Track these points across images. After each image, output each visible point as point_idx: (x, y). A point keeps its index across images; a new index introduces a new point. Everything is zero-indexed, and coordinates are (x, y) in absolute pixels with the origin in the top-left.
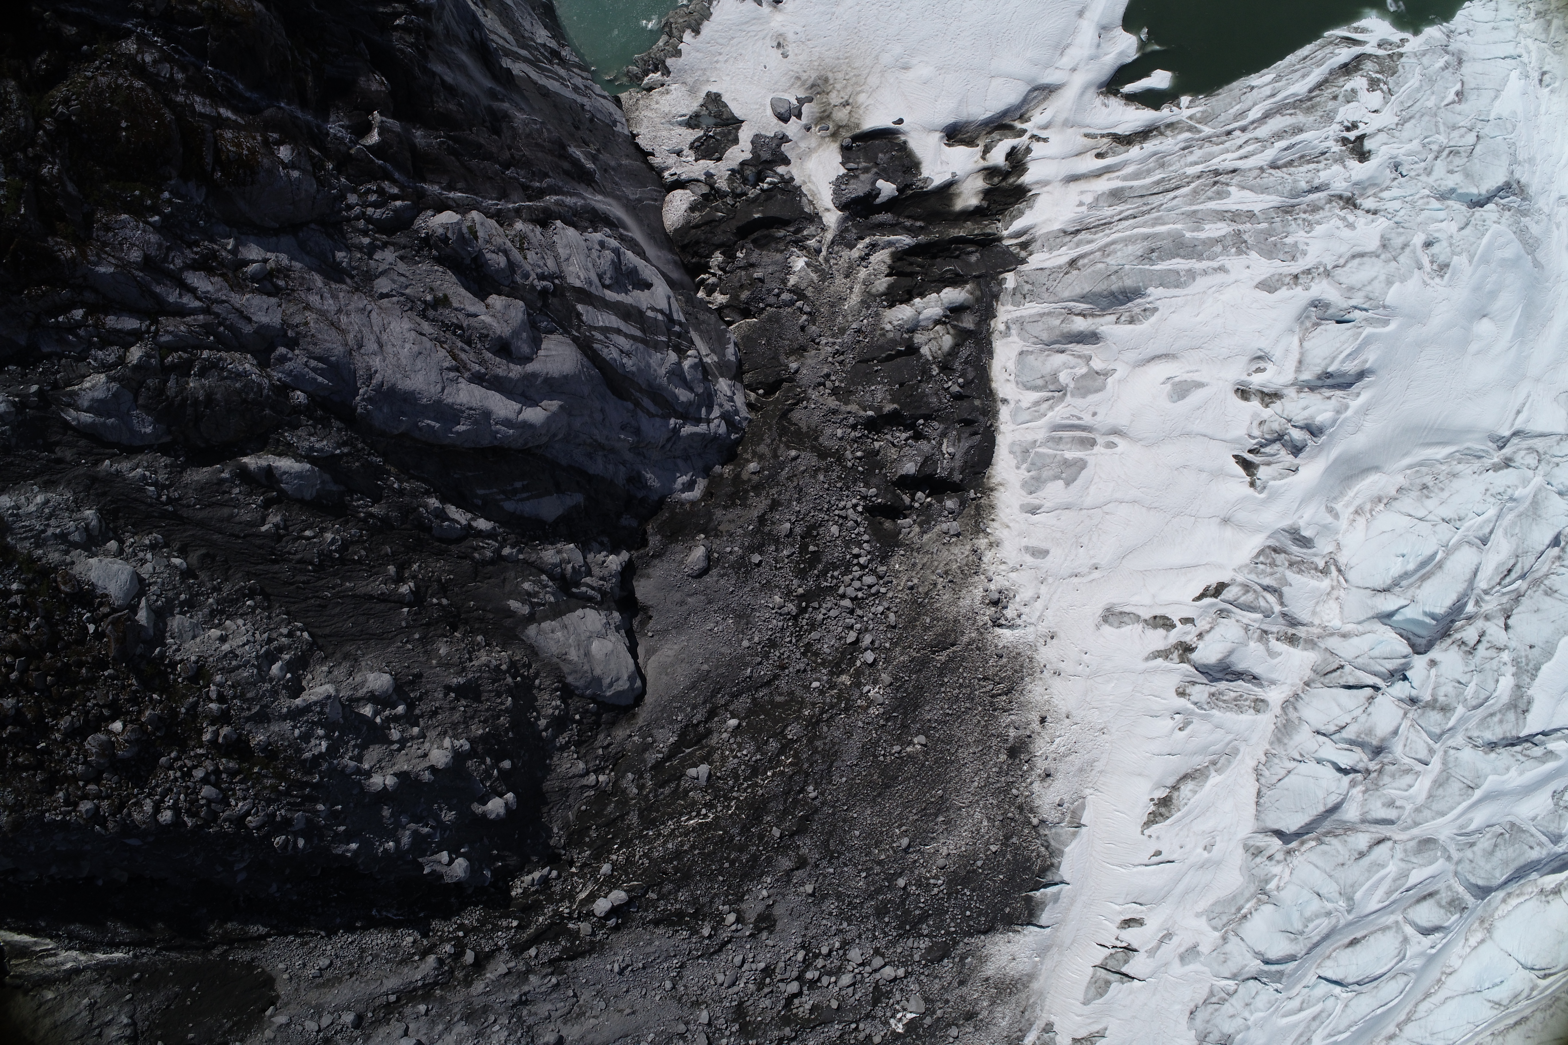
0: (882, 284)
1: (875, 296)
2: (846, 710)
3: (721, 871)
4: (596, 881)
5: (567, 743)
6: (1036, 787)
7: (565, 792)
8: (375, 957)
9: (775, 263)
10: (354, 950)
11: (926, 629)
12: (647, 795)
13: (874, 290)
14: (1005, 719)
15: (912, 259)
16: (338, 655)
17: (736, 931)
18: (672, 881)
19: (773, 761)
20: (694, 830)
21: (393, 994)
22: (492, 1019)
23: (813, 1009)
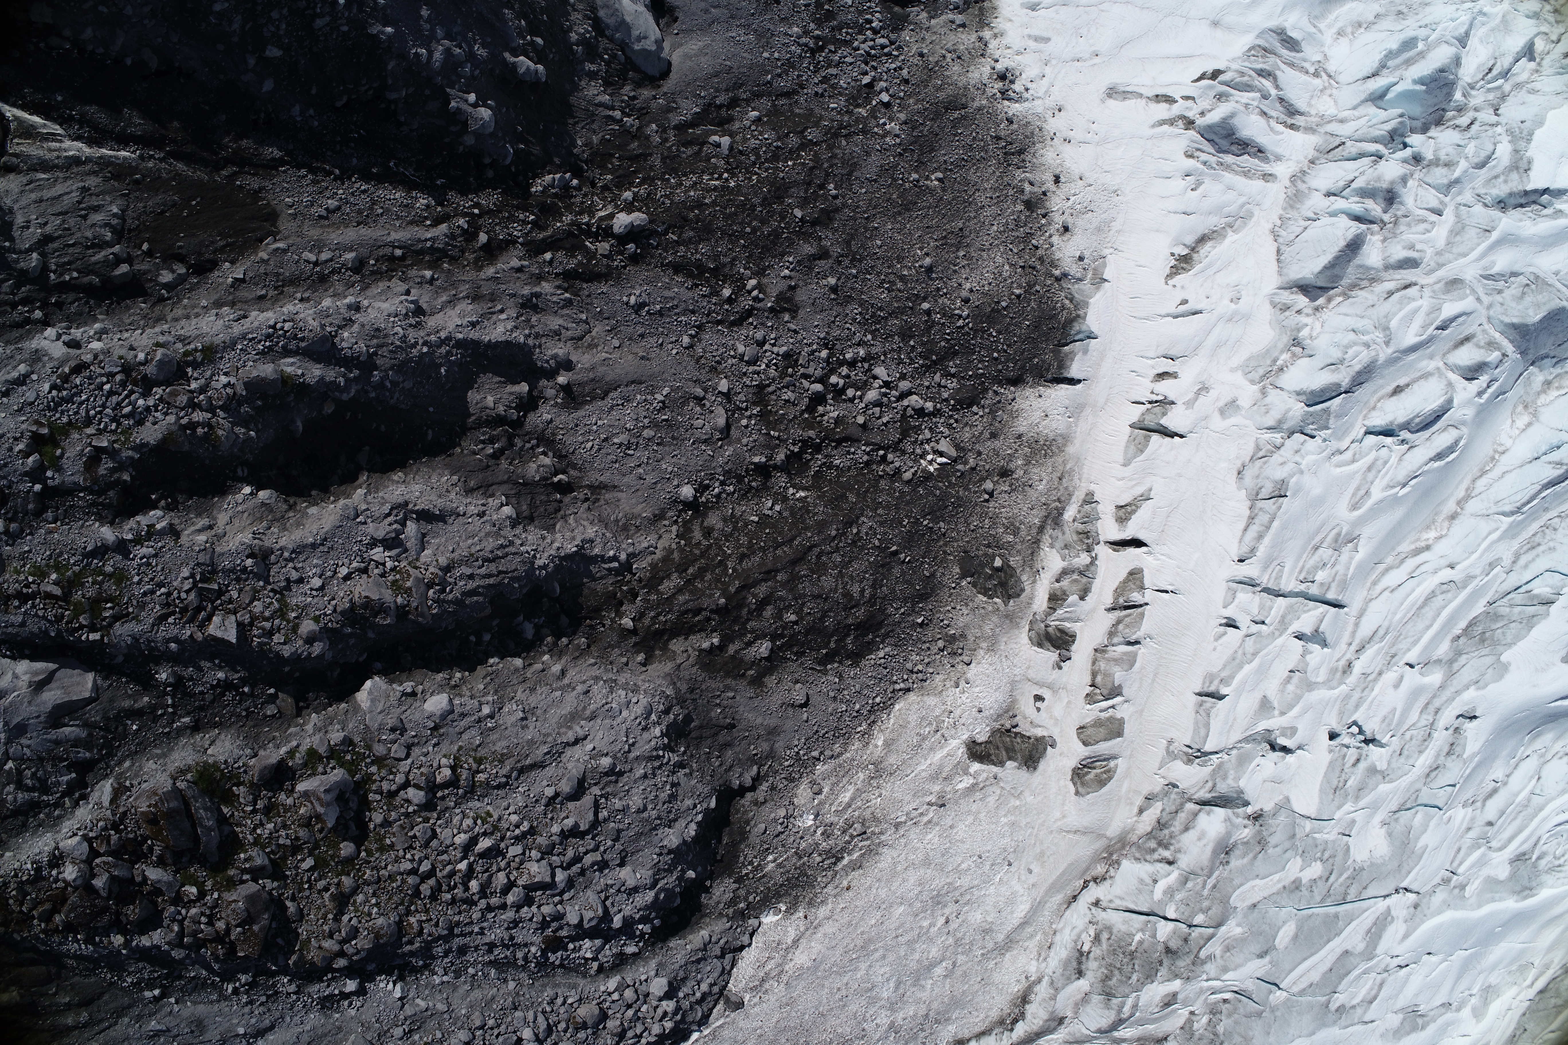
2: (864, 132)
3: (742, 235)
4: (616, 205)
5: (596, 73)
6: (1055, 239)
7: (591, 115)
8: (386, 211)
10: (365, 199)
11: (939, 89)
12: (670, 147)
14: (1019, 174)
17: (756, 299)
18: (693, 229)
19: (793, 153)
20: (716, 188)
21: (399, 247)
22: (499, 307)
23: (838, 421)
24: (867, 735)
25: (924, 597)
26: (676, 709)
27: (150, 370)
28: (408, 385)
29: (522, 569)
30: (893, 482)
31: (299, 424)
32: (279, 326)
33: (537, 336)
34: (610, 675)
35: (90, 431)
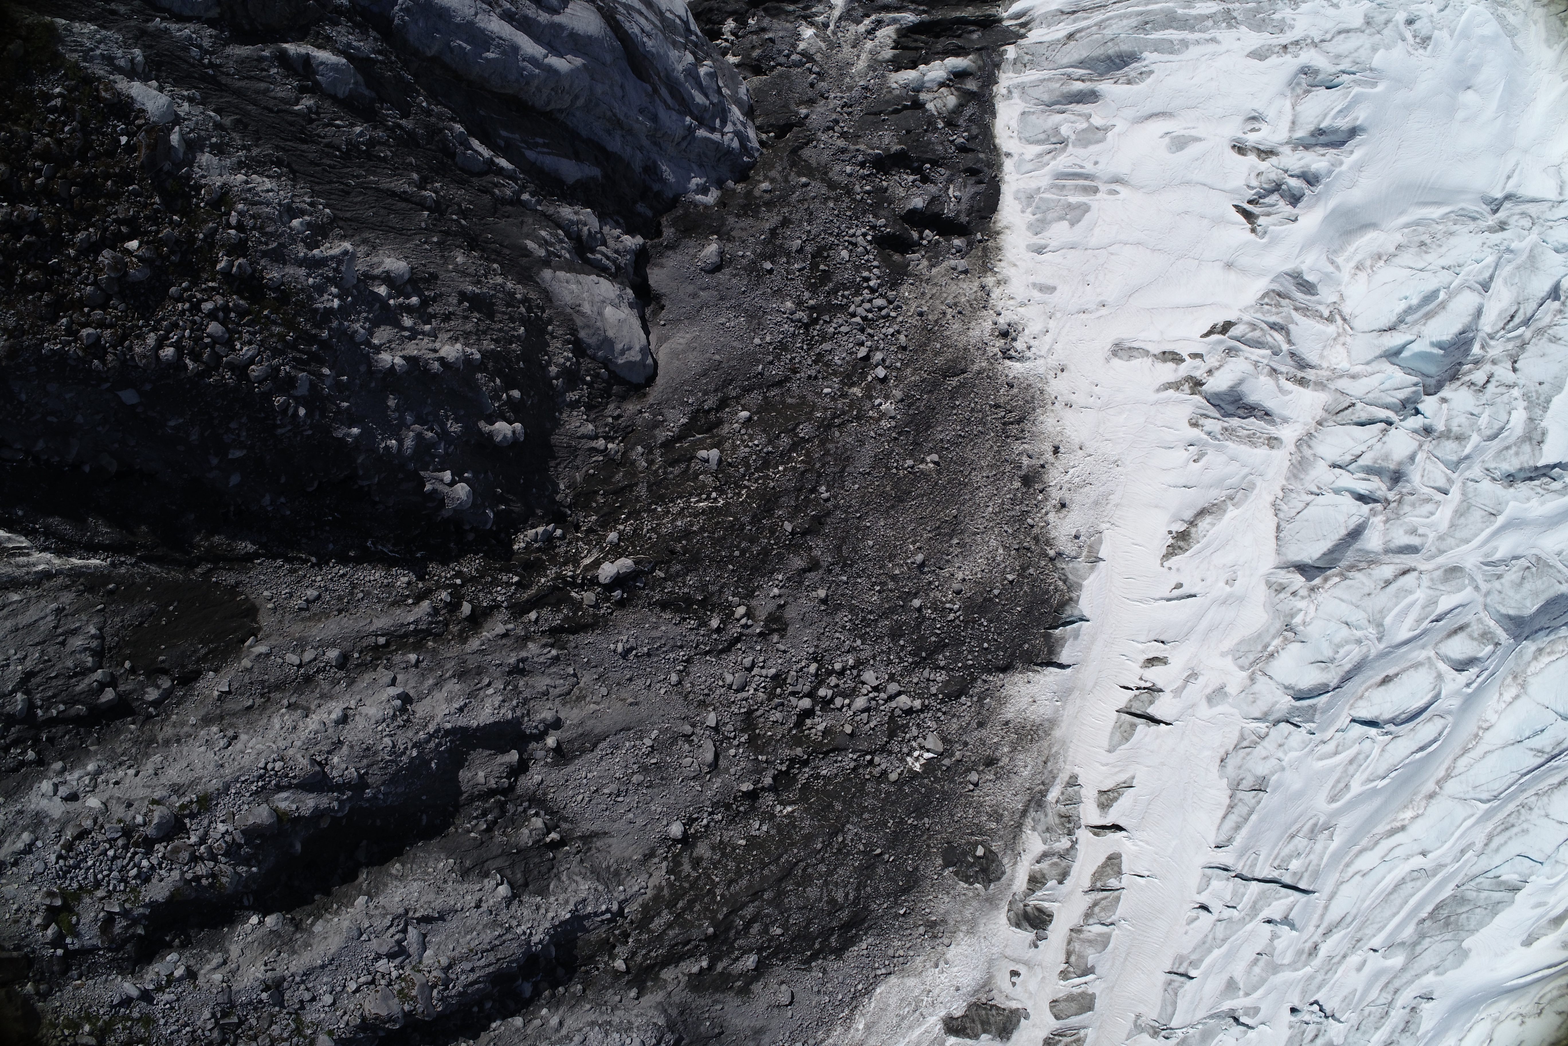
0: (888, 53)
1: (881, 62)
2: (858, 418)
3: (731, 559)
4: (602, 549)
5: (578, 401)
6: (1052, 517)
7: (573, 451)
8: (367, 594)
9: (786, 30)
10: (344, 584)
11: (937, 354)
12: (656, 471)
13: (880, 58)
14: (1018, 447)
15: (917, 37)
16: (357, 238)
17: (745, 626)
18: (680, 562)
19: (785, 457)
20: (704, 512)
21: (382, 635)
22: (486, 681)
23: (826, 732)
24: (850, 1018)
25: (905, 891)
26: (668, 1036)
27: (150, 831)
28: (400, 790)
29: (519, 952)
30: (879, 783)
31: (298, 847)
32: (269, 766)
33: (526, 701)
34: (606, 1018)
35: (100, 893)
